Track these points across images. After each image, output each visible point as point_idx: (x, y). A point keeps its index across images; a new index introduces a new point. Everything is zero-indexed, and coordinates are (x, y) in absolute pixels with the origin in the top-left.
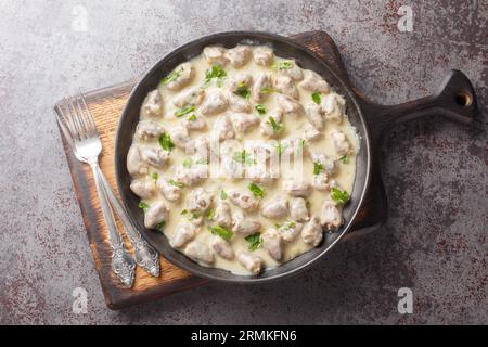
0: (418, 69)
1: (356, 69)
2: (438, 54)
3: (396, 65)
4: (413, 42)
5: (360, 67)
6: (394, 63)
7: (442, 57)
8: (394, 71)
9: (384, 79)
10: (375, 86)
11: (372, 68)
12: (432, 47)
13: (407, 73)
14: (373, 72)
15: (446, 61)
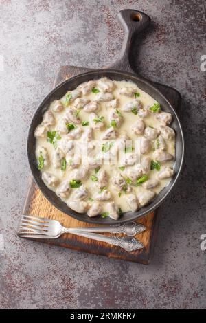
0: (187, 58)
1: (153, 72)
2: (195, 45)
3: (174, 61)
4: (179, 44)
5: (154, 70)
6: (172, 60)
7: (198, 46)
8: (175, 65)
9: (170, 71)
10: (168, 77)
11: (161, 68)
12: (190, 43)
13: (182, 63)
14: (163, 70)
15: (201, 47)
